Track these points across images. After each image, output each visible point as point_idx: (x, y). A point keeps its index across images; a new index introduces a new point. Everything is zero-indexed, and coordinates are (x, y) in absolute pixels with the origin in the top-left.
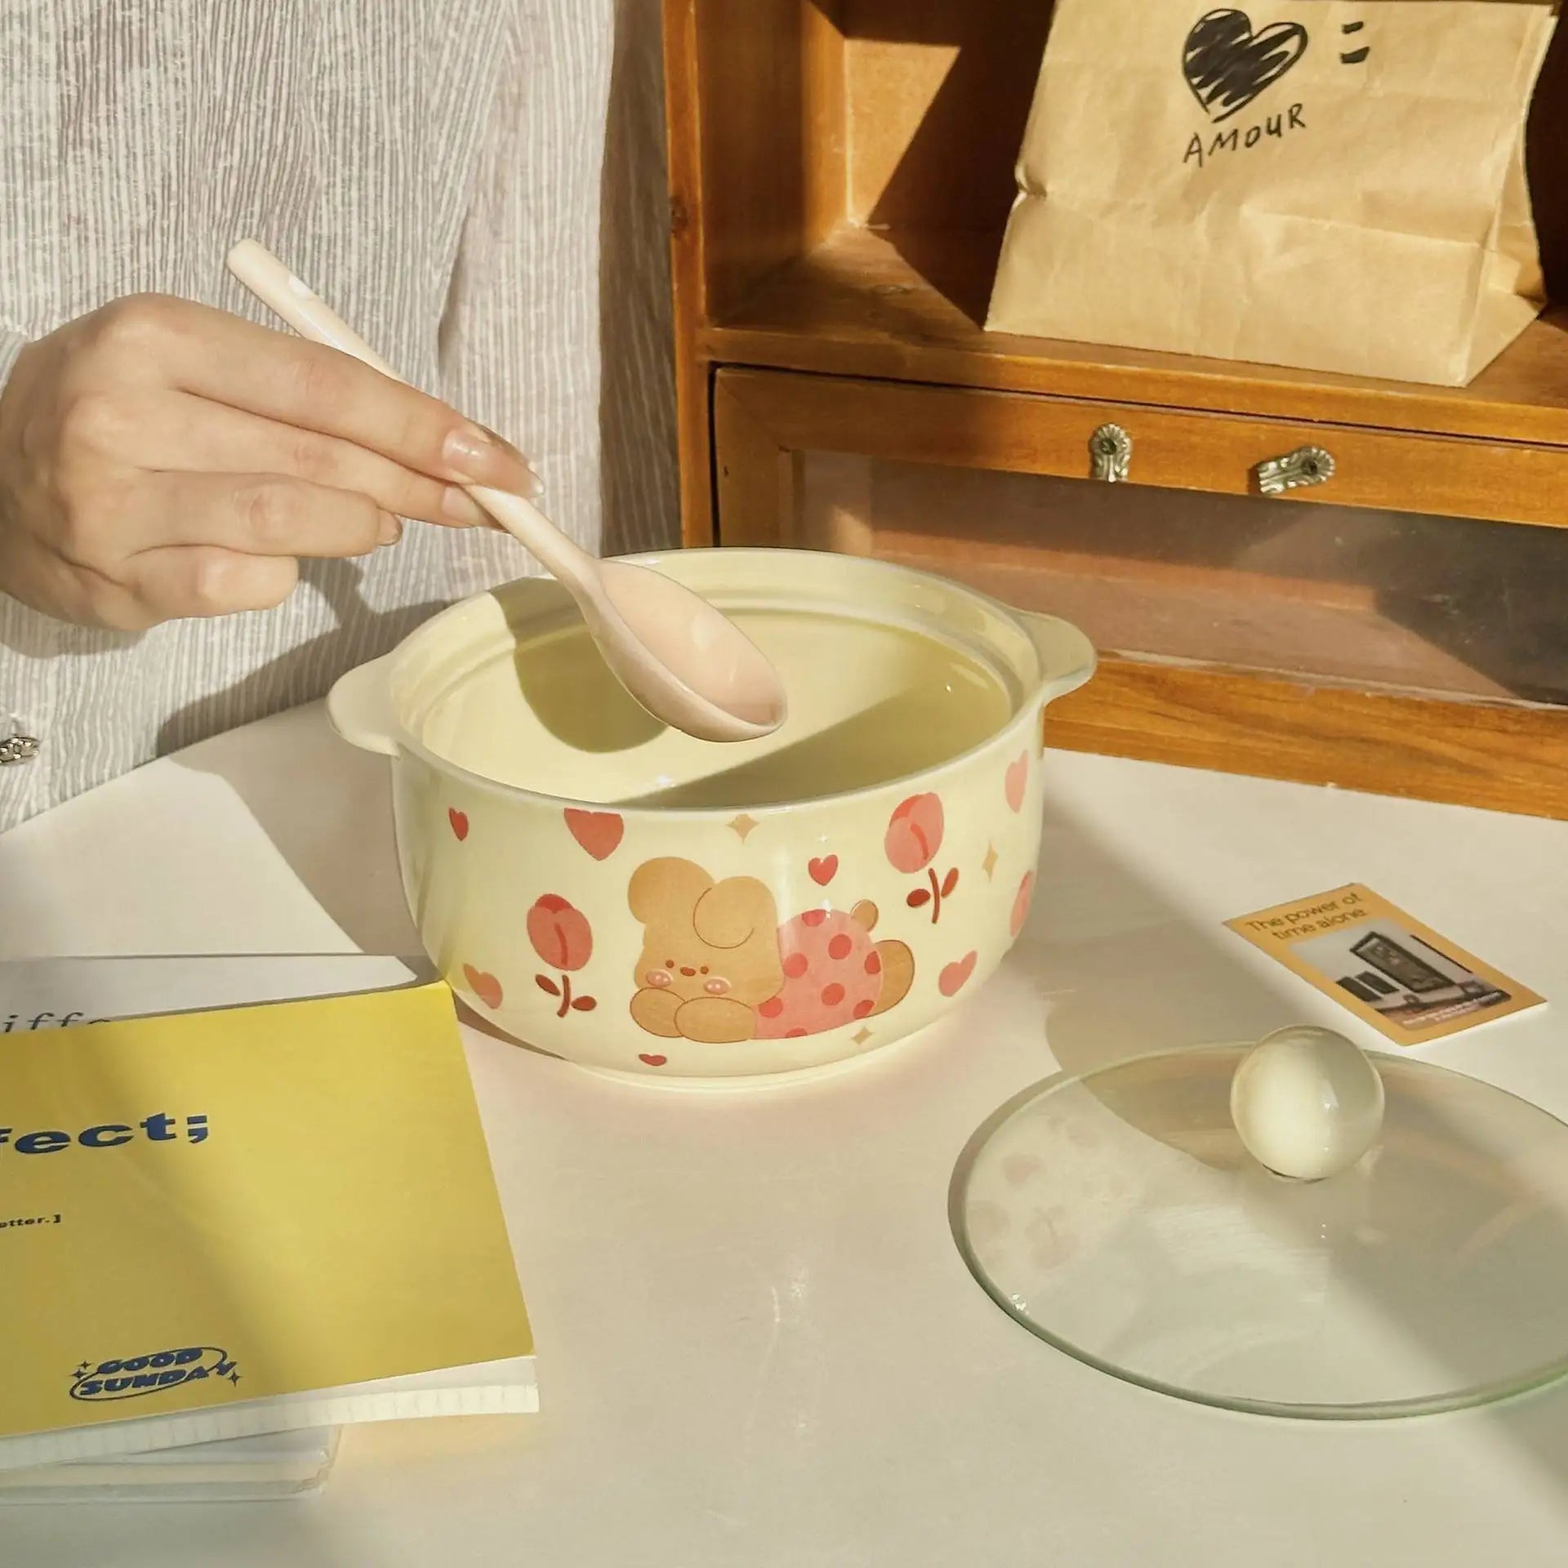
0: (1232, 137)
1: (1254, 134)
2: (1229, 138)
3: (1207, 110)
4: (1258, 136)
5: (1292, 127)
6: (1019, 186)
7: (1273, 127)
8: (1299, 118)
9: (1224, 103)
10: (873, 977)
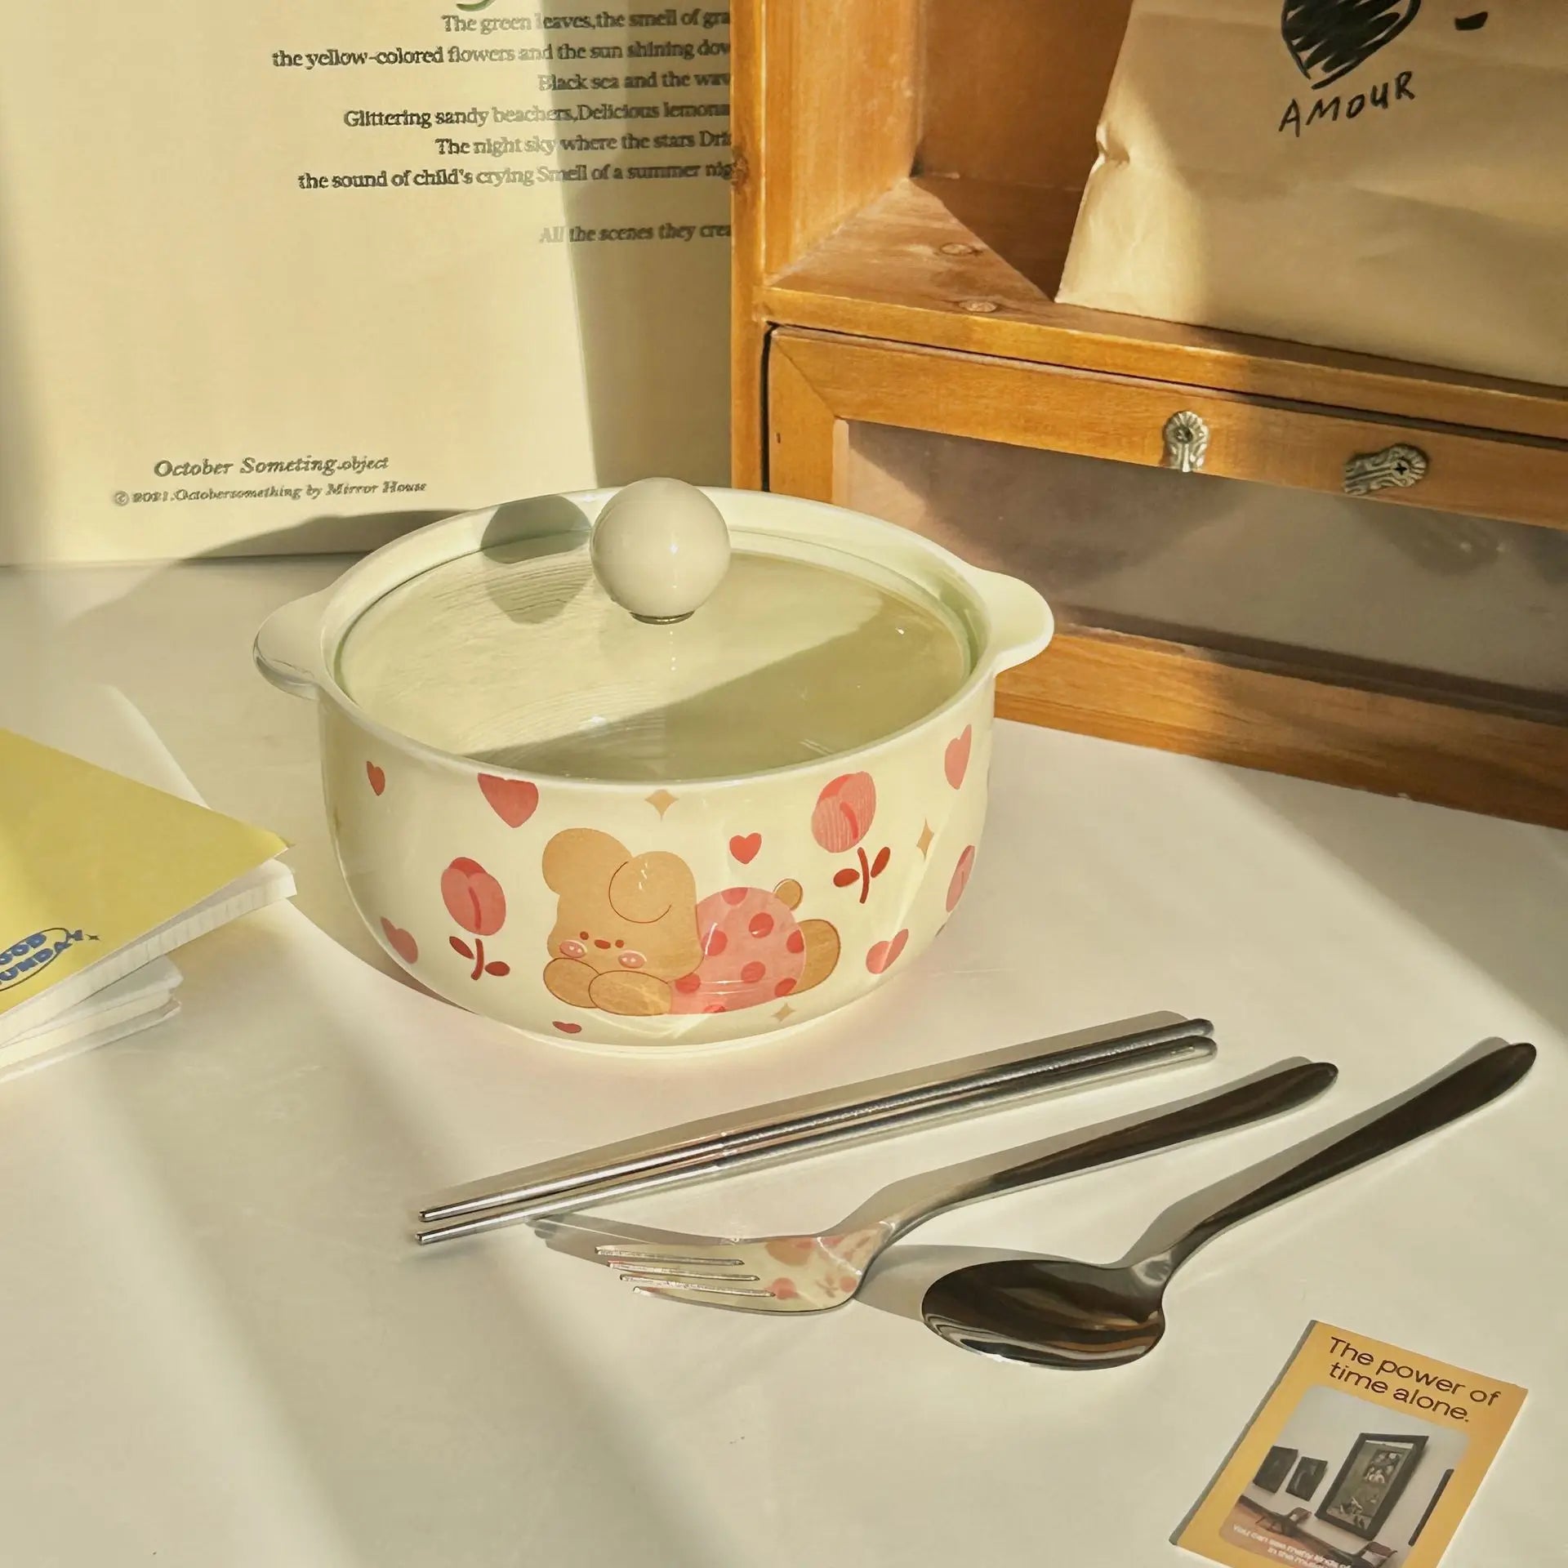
0: (1333, 107)
1: (1357, 103)
2: (1330, 106)
3: (1308, 76)
4: (1362, 105)
5: (1399, 97)
6: (1100, 148)
7: (1378, 97)
8: (1407, 87)
9: (1327, 68)
10: (796, 956)
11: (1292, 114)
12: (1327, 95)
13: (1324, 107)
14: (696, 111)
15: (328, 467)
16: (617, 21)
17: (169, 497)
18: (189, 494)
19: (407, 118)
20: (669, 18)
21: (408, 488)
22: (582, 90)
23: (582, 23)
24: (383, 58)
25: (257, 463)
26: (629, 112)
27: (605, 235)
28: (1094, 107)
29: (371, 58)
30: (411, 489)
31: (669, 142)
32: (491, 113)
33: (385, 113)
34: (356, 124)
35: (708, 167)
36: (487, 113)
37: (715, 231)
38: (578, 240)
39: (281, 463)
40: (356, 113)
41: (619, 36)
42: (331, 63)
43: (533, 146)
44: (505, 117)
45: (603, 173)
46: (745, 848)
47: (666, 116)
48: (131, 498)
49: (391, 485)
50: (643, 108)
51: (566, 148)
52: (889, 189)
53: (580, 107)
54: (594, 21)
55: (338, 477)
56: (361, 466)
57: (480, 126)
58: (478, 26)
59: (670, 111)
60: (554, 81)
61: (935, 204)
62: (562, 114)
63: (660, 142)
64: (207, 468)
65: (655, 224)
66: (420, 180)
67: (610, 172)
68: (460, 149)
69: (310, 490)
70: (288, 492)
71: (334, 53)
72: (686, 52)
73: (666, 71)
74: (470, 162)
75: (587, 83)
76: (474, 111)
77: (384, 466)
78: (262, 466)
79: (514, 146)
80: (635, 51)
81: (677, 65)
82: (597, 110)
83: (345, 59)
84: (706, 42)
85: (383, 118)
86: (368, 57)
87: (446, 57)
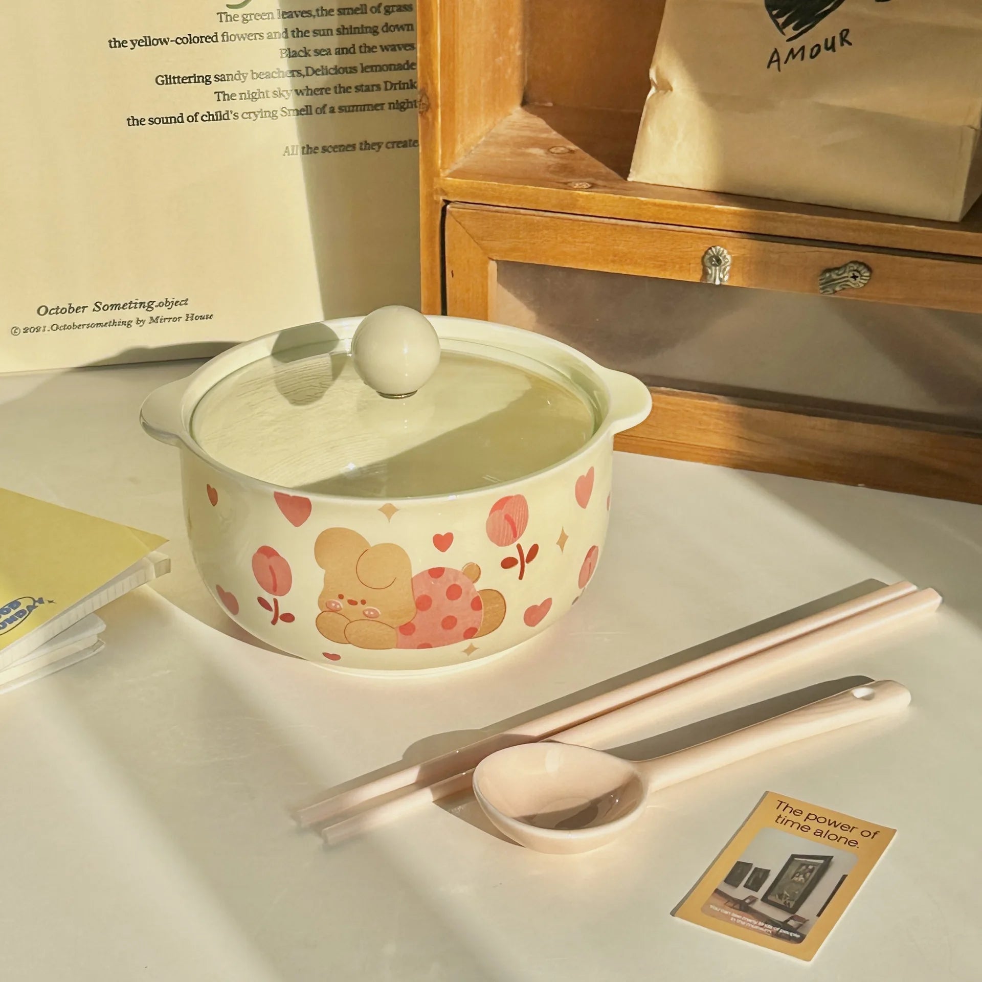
1: (816, 49)
2: (799, 52)
3: (783, 34)
4: (819, 51)
5: (842, 45)
6: (652, 82)
7: (829, 45)
8: (847, 39)
9: (795, 28)
10: (477, 613)
11: (775, 58)
12: (796, 44)
13: (795, 51)
14: (380, 68)
15: (149, 306)
16: (329, 12)
17: (46, 329)
18: (59, 327)
19: (197, 79)
20: (361, 10)
21: (202, 318)
22: (308, 57)
23: (307, 15)
24: (180, 41)
25: (103, 305)
26: (337, 70)
27: (325, 149)
28: (647, 57)
29: (171, 41)
30: (204, 318)
31: (364, 88)
32: (250, 73)
33: (182, 76)
34: (163, 84)
35: (390, 104)
36: (247, 74)
37: (395, 145)
38: (307, 153)
39: (119, 304)
40: (163, 77)
41: (333, 22)
42: (146, 45)
43: (278, 94)
44: (259, 76)
45: (322, 110)
46: (443, 542)
47: (362, 72)
48: (22, 331)
49: (190, 316)
50: (346, 68)
51: (298, 94)
52: (510, 114)
53: (307, 68)
54: (314, 13)
55: (157, 312)
56: (171, 304)
57: (243, 82)
58: (240, 18)
59: (364, 70)
60: (290, 52)
61: (540, 123)
62: (295, 73)
63: (359, 88)
64: (71, 309)
65: (357, 141)
66: (204, 118)
67: (327, 110)
68: (230, 97)
69: (138, 321)
70: (124, 323)
71: (148, 39)
72: (374, 31)
73: (361, 44)
74: (237, 106)
75: (311, 53)
76: (239, 73)
77: (186, 304)
78: (106, 307)
79: (264, 95)
80: (342, 31)
81: (369, 39)
82: (318, 69)
83: (155, 42)
84: (386, 24)
85: (180, 79)
86: (170, 40)
87: (220, 39)
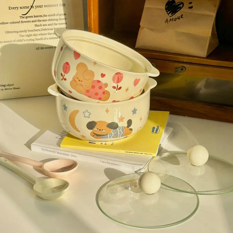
3: (169, 15)
4: (176, 19)
7: (178, 18)
8: (182, 17)
9: (171, 14)
10: (103, 95)
11: (167, 21)
12: (171, 18)
16: (46, 16)
19: (15, 32)
21: (17, 88)
23: (41, 16)
24: (11, 23)
27: (46, 48)
33: (11, 31)
38: (42, 49)
40: (7, 31)
43: (34, 35)
44: (30, 31)
49: (14, 88)
50: (51, 29)
51: (39, 35)
53: (41, 29)
54: (43, 16)
55: (6, 87)
56: (10, 85)
58: (25, 18)
60: (37, 25)
62: (38, 30)
65: (53, 46)
66: (17, 41)
67: (46, 39)
68: (23, 36)
69: (2, 89)
71: (3, 23)
72: (57, 20)
73: (54, 23)
74: (25, 38)
75: (42, 25)
76: (25, 30)
77: (13, 85)
79: (31, 35)
80: (49, 20)
81: (56, 22)
82: (44, 29)
83: (5, 23)
84: (60, 18)
87: (20, 22)
